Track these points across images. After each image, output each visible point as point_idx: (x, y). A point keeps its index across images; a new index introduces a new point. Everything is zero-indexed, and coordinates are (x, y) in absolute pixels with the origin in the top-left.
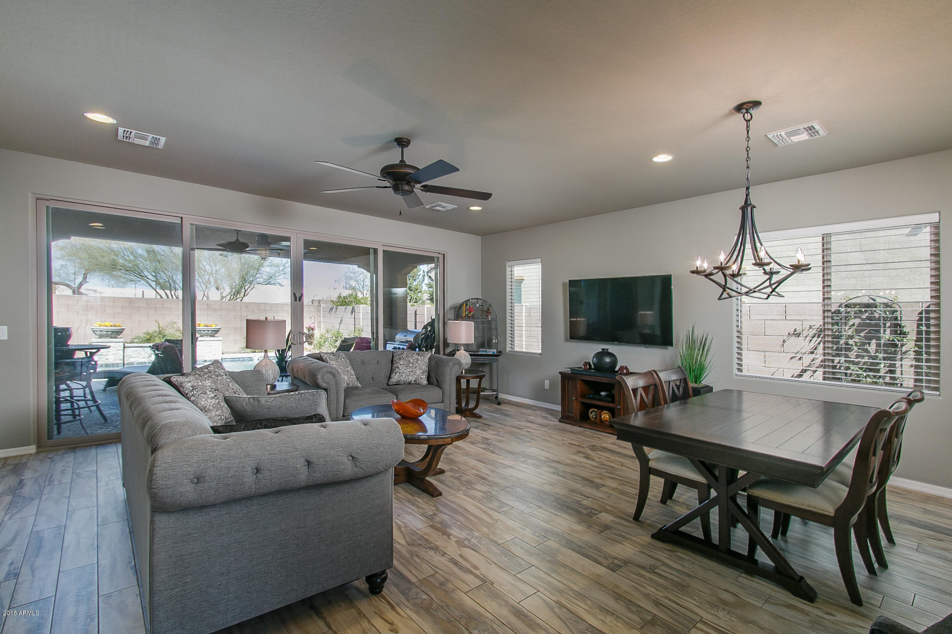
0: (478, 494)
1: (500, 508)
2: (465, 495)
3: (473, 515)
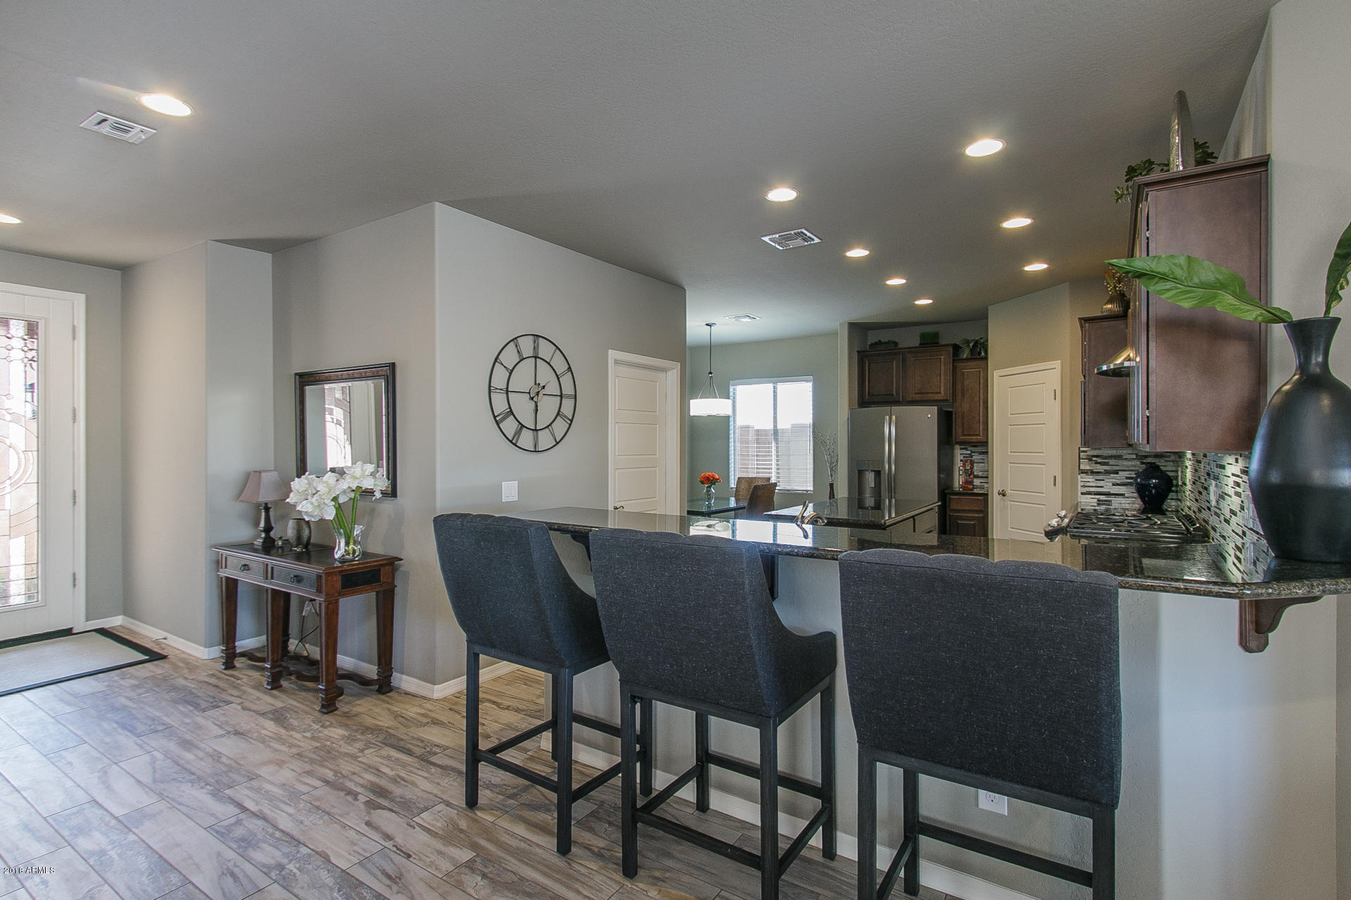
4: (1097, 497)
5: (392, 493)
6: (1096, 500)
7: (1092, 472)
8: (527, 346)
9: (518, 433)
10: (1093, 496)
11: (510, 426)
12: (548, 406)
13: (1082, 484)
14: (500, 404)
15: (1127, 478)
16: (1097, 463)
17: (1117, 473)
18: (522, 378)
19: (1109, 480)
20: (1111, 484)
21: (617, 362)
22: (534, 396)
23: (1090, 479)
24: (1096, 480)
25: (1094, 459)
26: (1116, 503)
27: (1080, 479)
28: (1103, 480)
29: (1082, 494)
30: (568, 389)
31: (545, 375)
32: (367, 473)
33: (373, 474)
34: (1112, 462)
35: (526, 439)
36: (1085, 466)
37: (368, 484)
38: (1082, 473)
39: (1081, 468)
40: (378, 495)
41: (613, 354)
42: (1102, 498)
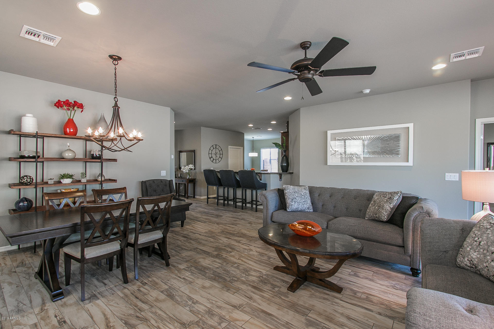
0: (253, 273)
1: (238, 265)
2: (261, 272)
3: (251, 261)
5: (195, 169)
8: (214, 146)
9: (213, 160)
11: (212, 159)
12: (218, 156)
14: (210, 156)
18: (214, 152)
21: (230, 148)
22: (216, 154)
30: (221, 153)
31: (217, 151)
32: (192, 166)
33: (193, 166)
35: (214, 161)
37: (192, 168)
40: (193, 169)
41: (229, 147)
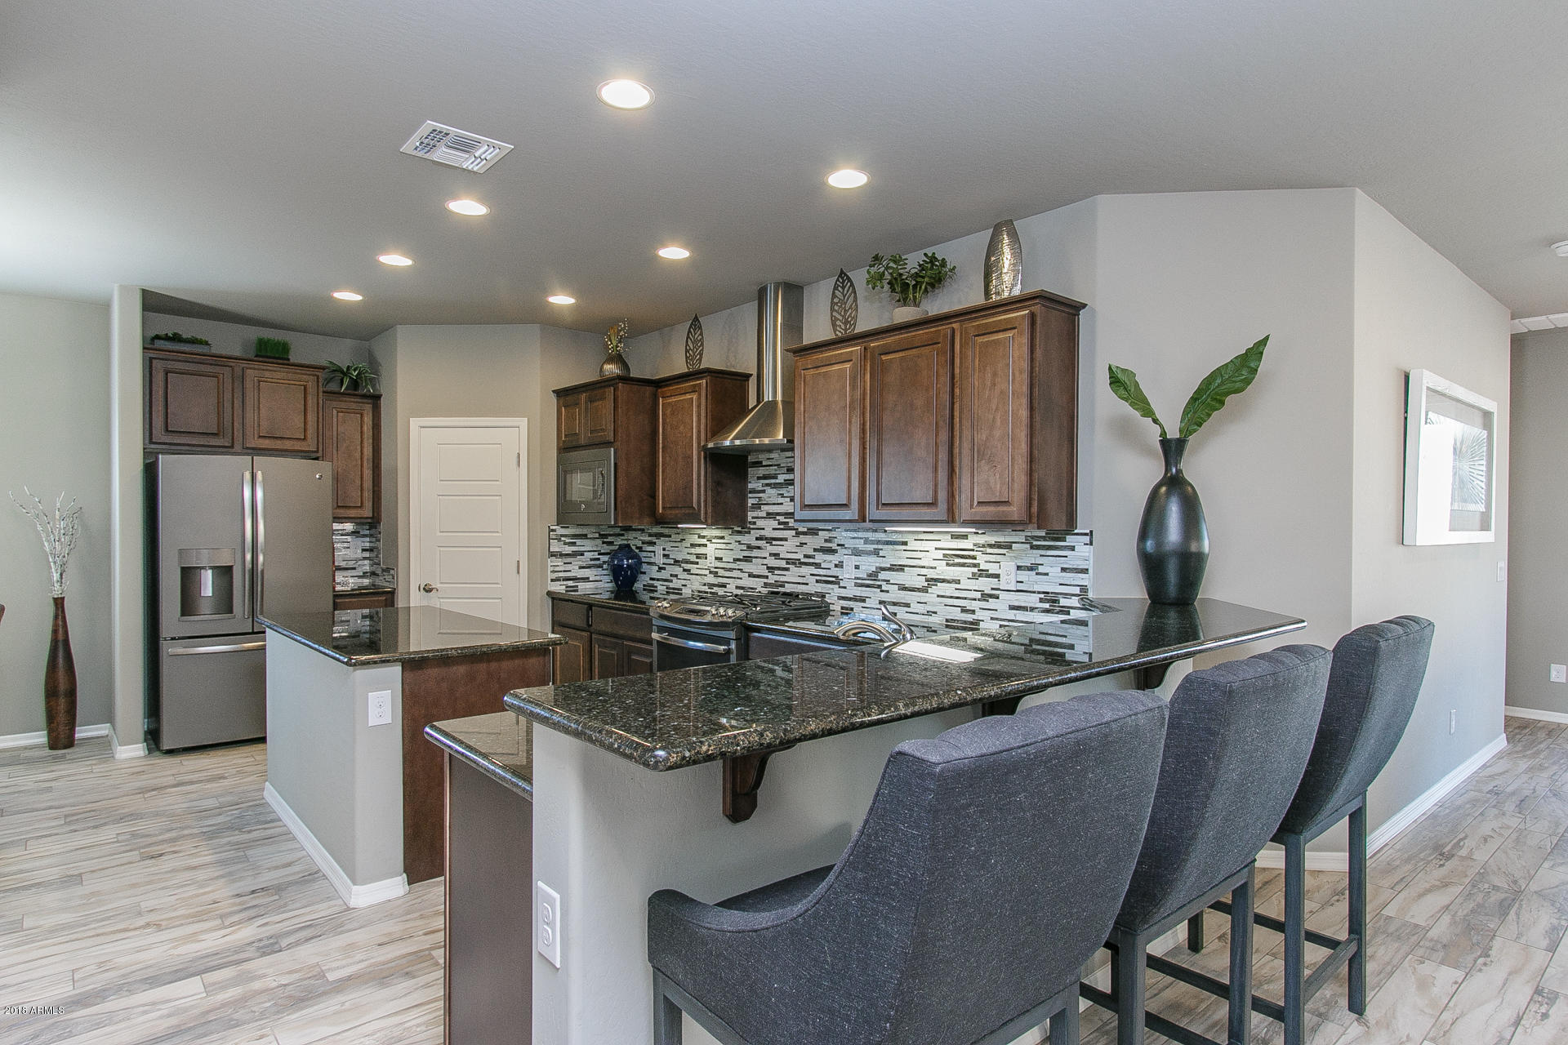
4: (565, 583)
6: (564, 587)
7: (562, 555)
10: (562, 583)
13: (552, 569)
15: (591, 560)
16: (565, 544)
17: (582, 555)
19: (577, 563)
20: (577, 567)
23: (559, 562)
24: (565, 563)
25: (563, 539)
26: (584, 588)
27: (550, 564)
28: (571, 563)
29: (552, 580)
34: (579, 542)
36: (556, 547)
38: (552, 556)
39: (551, 550)
42: (570, 583)
